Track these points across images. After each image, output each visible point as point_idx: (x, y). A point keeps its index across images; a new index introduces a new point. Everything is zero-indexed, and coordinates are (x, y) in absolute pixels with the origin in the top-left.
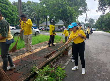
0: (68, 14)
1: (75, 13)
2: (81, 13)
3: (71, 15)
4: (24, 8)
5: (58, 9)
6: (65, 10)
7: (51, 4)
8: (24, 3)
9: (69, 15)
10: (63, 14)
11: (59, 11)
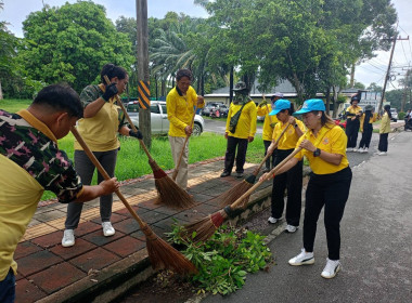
0: (313, 56)
1: (340, 53)
2: (366, 49)
3: (327, 58)
4: (153, 37)
5: (272, 40)
6: (300, 42)
7: (247, 22)
8: (155, 20)
9: (317, 59)
10: (294, 59)
11: (278, 47)
